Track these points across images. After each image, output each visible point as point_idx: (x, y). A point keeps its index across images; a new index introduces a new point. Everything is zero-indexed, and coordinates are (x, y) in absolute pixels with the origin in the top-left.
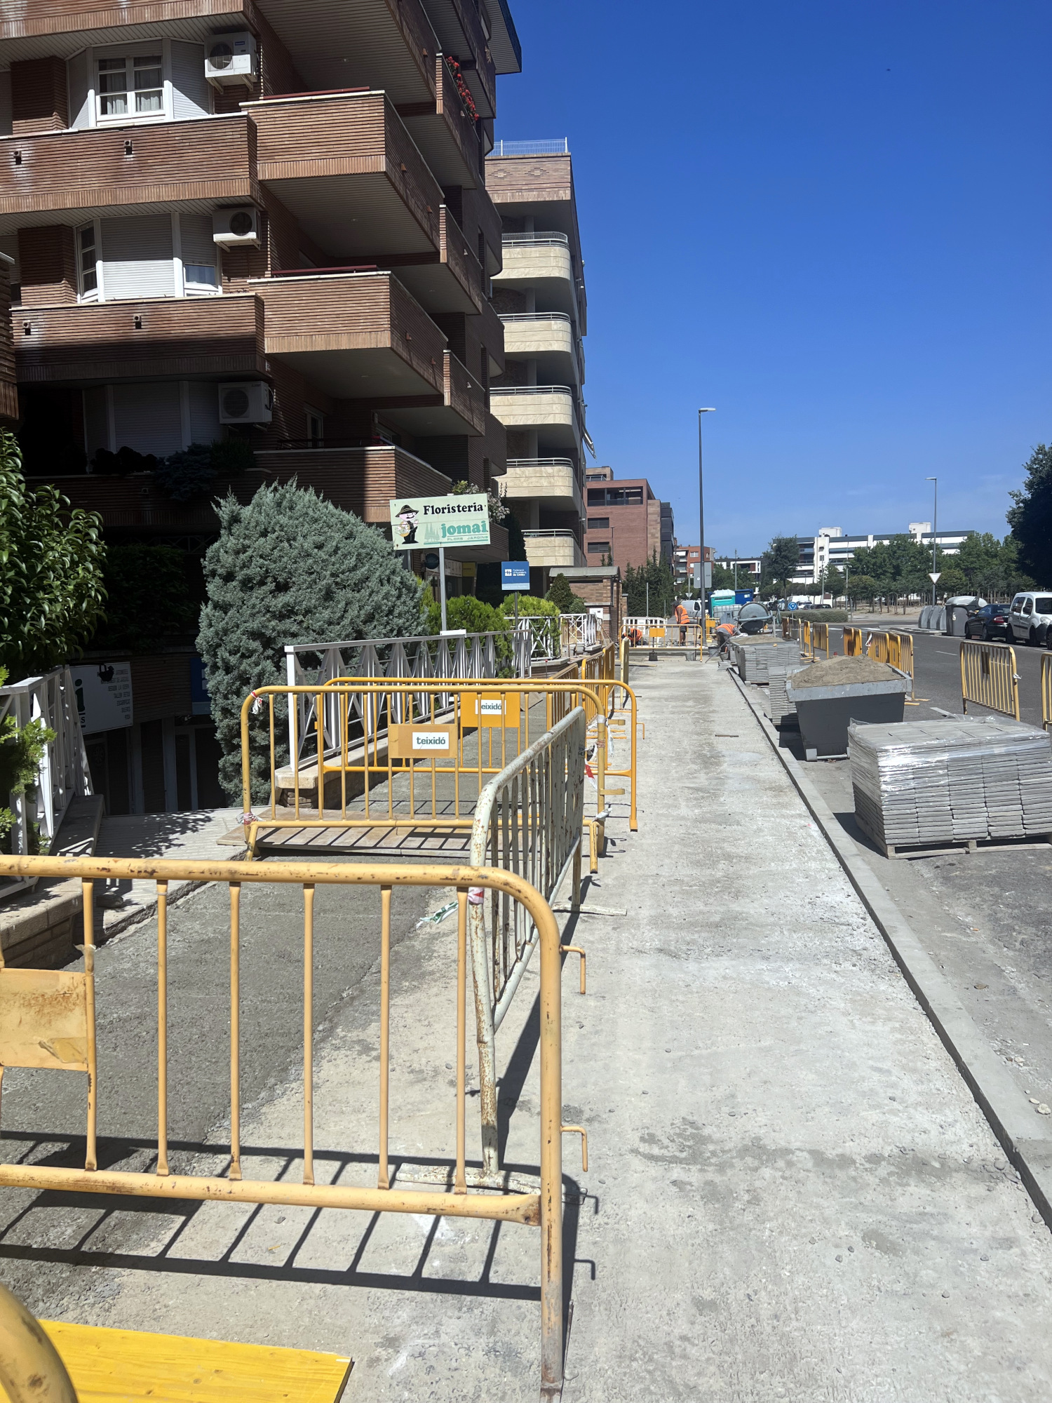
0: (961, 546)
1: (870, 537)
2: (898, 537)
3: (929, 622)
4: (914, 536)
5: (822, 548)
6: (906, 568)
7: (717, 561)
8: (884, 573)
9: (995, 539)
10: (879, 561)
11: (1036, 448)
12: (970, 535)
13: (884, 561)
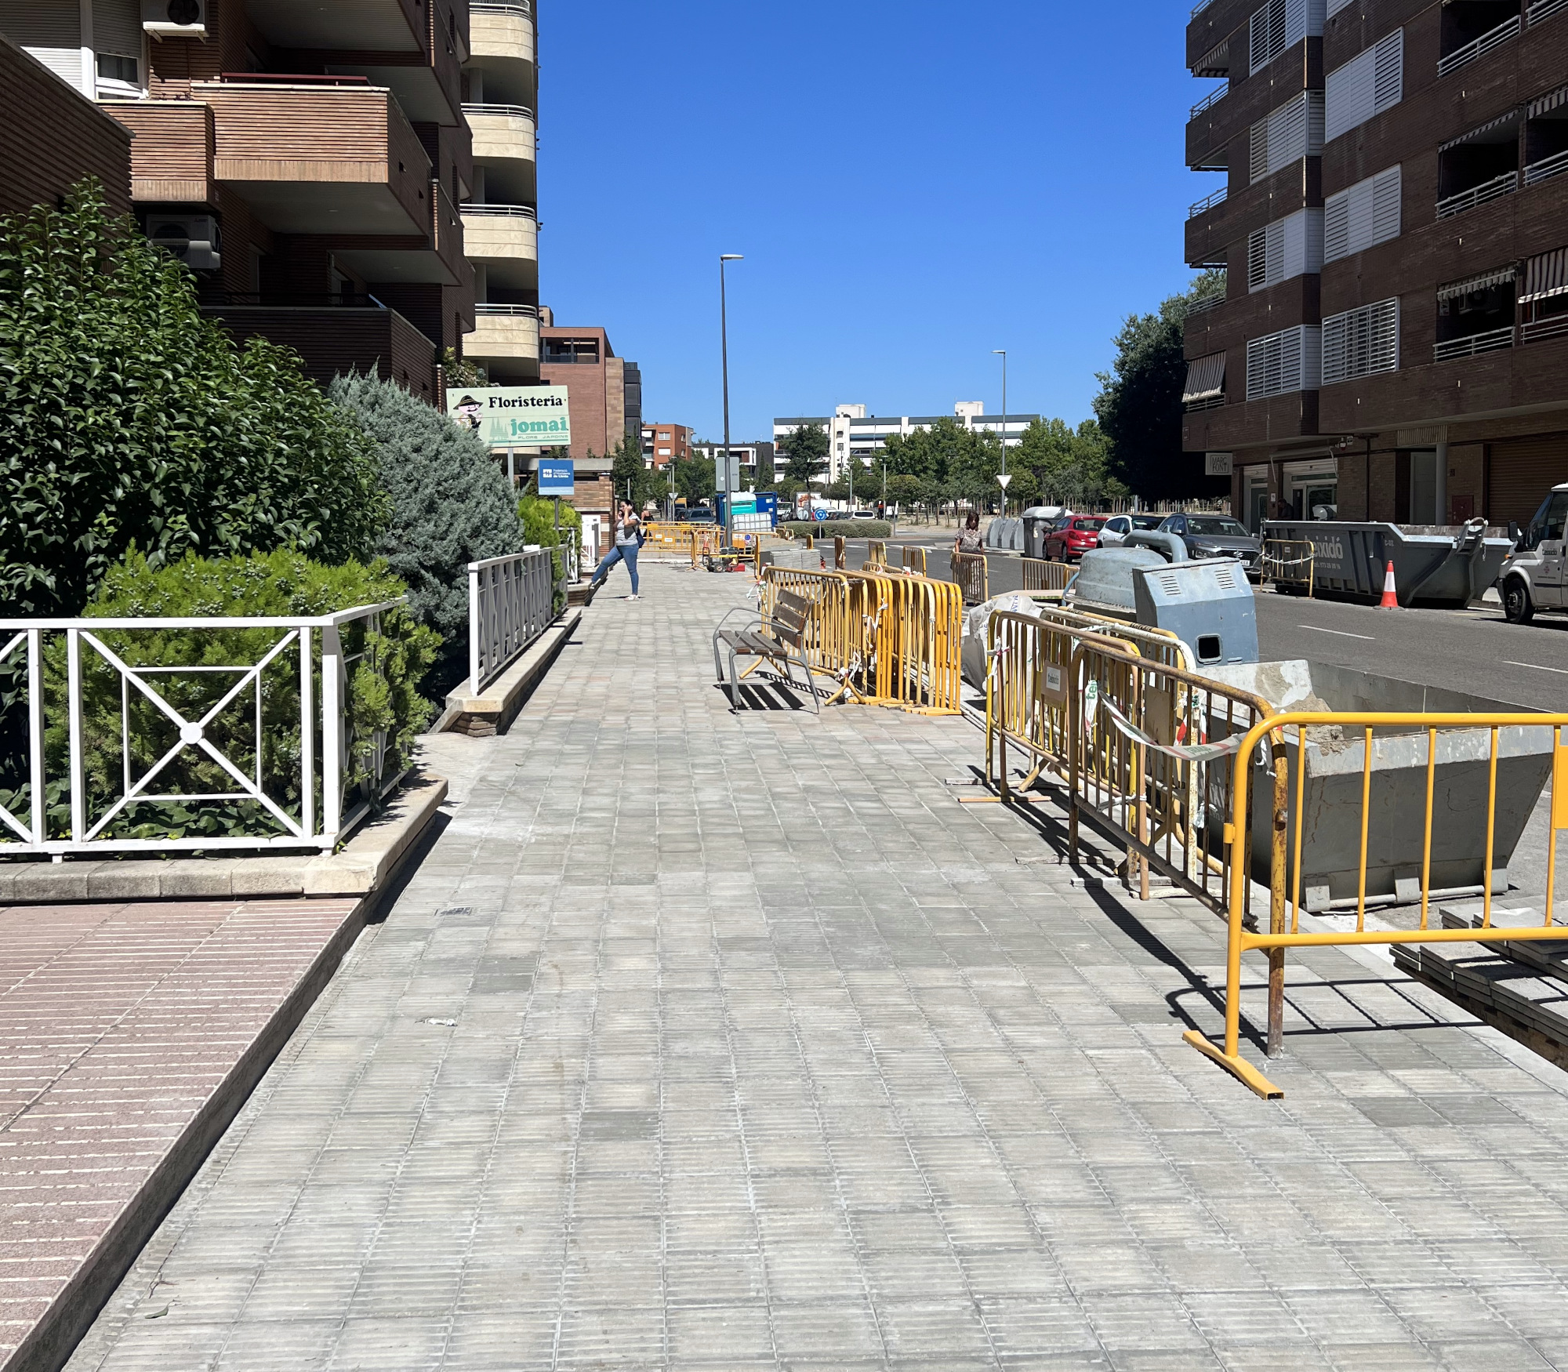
0: (1024, 436)
1: (905, 420)
2: (943, 421)
3: (1000, 540)
4: (962, 420)
5: (840, 433)
6: (954, 463)
7: (695, 445)
8: (925, 470)
9: (1067, 427)
10: (918, 454)
11: (1127, 319)
12: (1034, 421)
13: (925, 454)
